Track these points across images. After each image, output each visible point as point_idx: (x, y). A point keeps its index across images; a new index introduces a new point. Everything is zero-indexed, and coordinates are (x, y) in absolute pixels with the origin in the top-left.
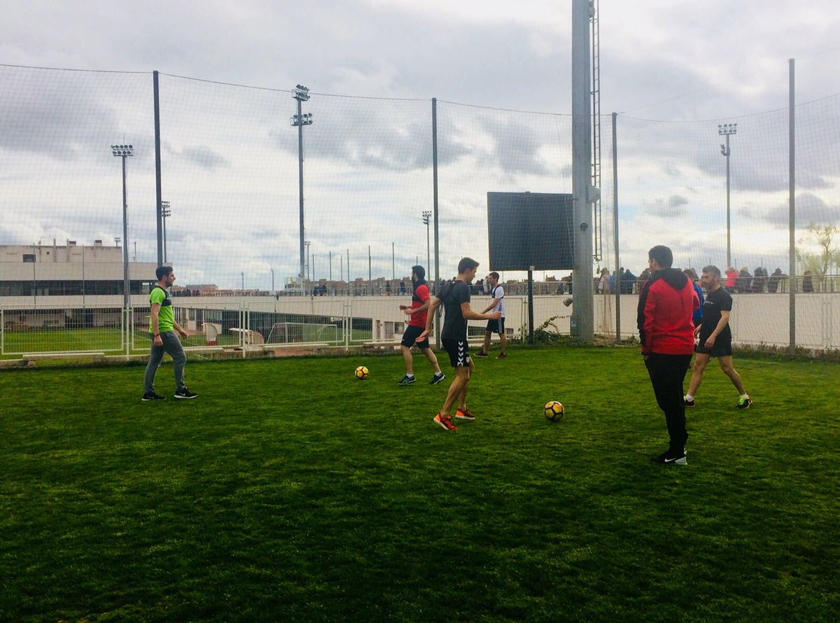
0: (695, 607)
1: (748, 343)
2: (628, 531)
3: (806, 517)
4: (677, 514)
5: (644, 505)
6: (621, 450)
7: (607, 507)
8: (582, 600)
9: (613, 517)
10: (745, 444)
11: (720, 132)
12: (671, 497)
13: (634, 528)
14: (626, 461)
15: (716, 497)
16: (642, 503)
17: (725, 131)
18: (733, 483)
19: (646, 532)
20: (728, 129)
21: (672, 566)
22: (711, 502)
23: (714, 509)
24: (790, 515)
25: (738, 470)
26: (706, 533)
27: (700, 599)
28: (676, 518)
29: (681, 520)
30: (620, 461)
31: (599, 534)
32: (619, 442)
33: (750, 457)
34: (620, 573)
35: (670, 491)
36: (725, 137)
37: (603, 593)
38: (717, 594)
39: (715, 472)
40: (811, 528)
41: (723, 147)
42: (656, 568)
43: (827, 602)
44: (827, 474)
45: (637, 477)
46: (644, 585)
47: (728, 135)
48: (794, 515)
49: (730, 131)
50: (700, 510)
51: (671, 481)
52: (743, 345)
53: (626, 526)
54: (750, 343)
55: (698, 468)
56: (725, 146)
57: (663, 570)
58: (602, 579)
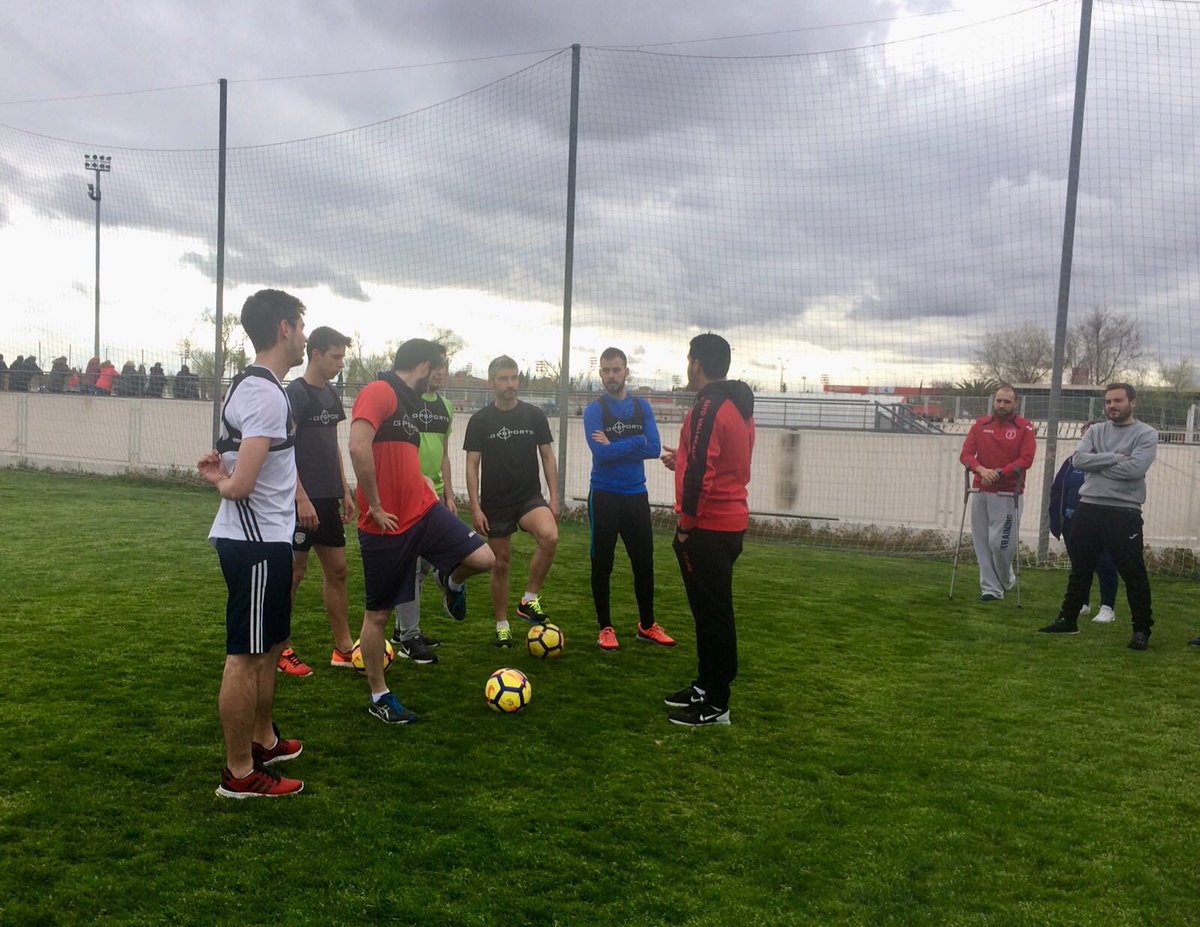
0: (223, 855)
1: (153, 466)
2: (80, 755)
3: (317, 701)
4: (145, 721)
5: (90, 712)
6: (22, 629)
7: (32, 722)
8: (46, 880)
9: (49, 736)
10: (202, 608)
11: (87, 165)
12: (128, 695)
13: (88, 750)
14: (36, 646)
15: (190, 688)
16: (86, 709)
17: (95, 165)
18: (207, 665)
19: (108, 753)
20: (99, 162)
21: (167, 800)
22: (187, 697)
23: (194, 704)
24: (296, 702)
25: (206, 645)
26: (196, 742)
27: (225, 843)
28: (145, 725)
29: (154, 727)
30: (26, 647)
31: (35, 766)
32: (14, 617)
33: (214, 626)
34: (93, 824)
35: (121, 685)
36: (94, 172)
37: (74, 860)
38: (245, 830)
39: (177, 651)
40: (328, 716)
41: (91, 187)
42: (145, 806)
43: (387, 816)
44: (319, 642)
45: (63, 670)
46: (134, 836)
47: (98, 171)
48: (301, 702)
49: (102, 166)
50: (175, 708)
51: (118, 670)
52: (146, 468)
53: (75, 748)
54: (157, 467)
55: (150, 648)
56: (95, 187)
57: (157, 808)
58: (68, 839)
